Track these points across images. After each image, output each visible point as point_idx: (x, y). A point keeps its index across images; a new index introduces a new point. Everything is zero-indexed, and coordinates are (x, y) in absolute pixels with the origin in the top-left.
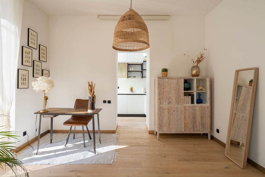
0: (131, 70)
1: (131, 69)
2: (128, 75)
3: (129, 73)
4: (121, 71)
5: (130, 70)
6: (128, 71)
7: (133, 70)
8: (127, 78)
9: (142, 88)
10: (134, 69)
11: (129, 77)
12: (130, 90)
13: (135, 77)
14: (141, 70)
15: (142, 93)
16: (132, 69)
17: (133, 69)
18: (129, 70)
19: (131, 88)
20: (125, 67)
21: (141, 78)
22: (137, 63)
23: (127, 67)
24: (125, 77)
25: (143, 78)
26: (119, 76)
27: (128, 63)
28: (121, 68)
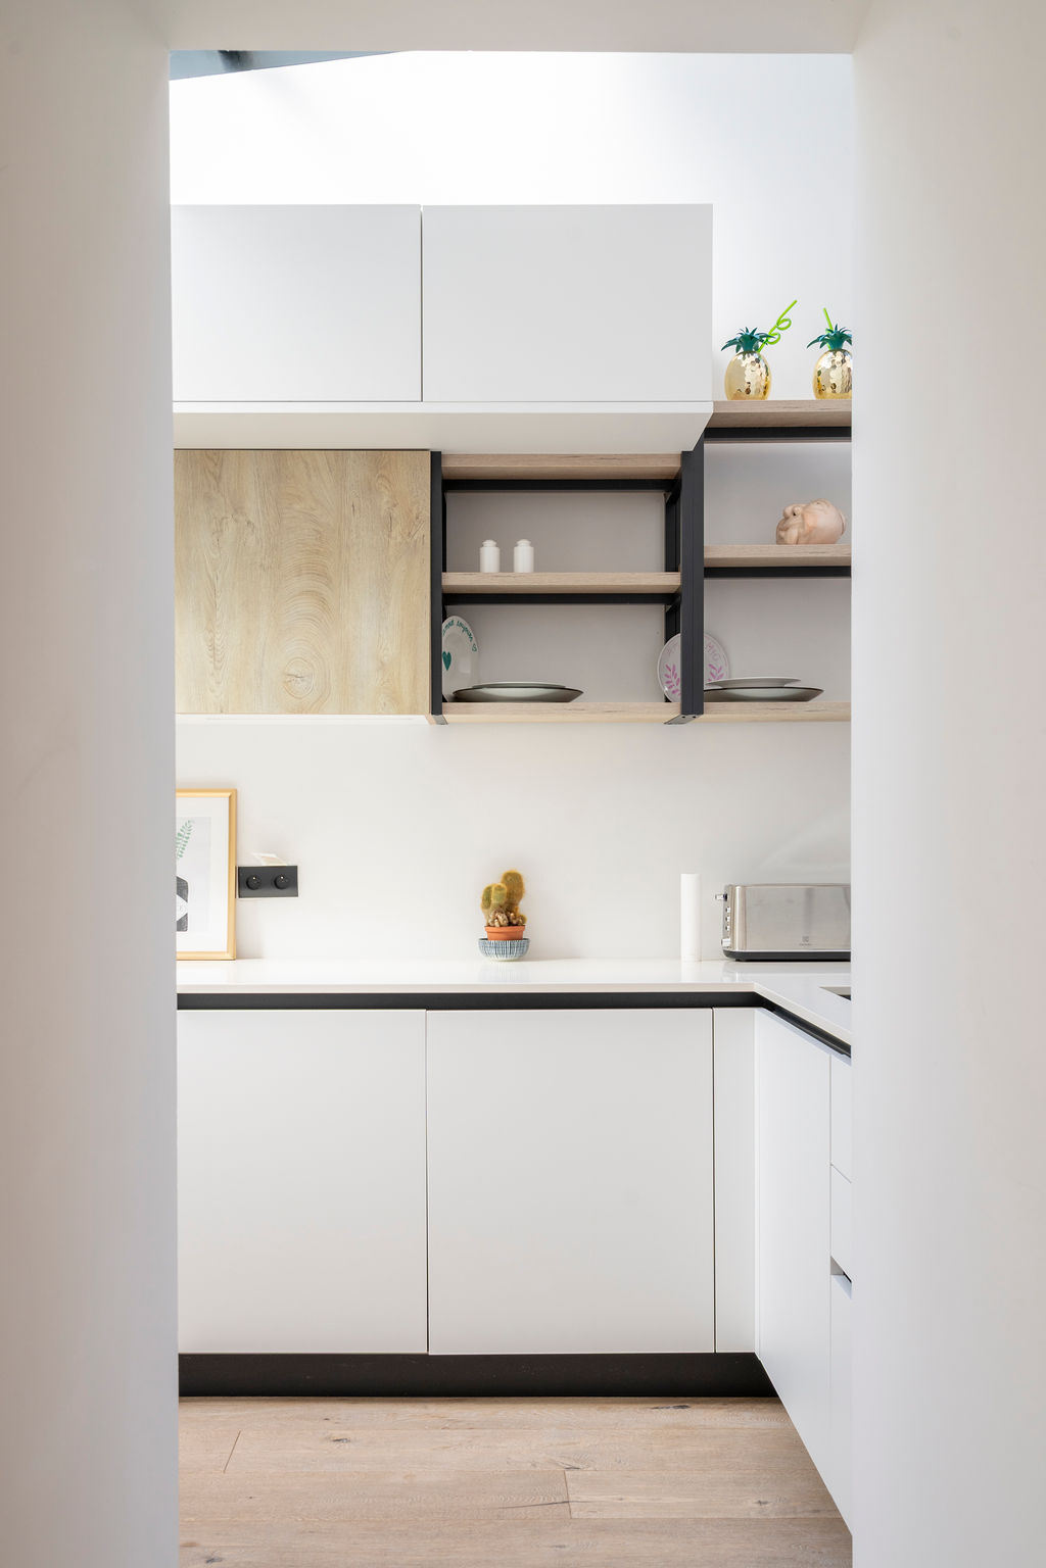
0: (488, 568)
1: (489, 553)
2: (439, 660)
3: (452, 629)
4: (323, 600)
5: (474, 566)
6: (446, 602)
7: (525, 568)
8: (423, 720)
9: (688, 882)
10: (539, 565)
11: (460, 697)
12: (476, 921)
13: (565, 695)
14: (672, 580)
15: (689, 976)
16: (506, 563)
17: (523, 553)
18: (454, 580)
19: (496, 880)
20: (389, 523)
21: (674, 710)
22: (603, 458)
23: (415, 512)
24: (395, 703)
25: (702, 716)
26: (293, 671)
27: (436, 457)
28: (318, 532)
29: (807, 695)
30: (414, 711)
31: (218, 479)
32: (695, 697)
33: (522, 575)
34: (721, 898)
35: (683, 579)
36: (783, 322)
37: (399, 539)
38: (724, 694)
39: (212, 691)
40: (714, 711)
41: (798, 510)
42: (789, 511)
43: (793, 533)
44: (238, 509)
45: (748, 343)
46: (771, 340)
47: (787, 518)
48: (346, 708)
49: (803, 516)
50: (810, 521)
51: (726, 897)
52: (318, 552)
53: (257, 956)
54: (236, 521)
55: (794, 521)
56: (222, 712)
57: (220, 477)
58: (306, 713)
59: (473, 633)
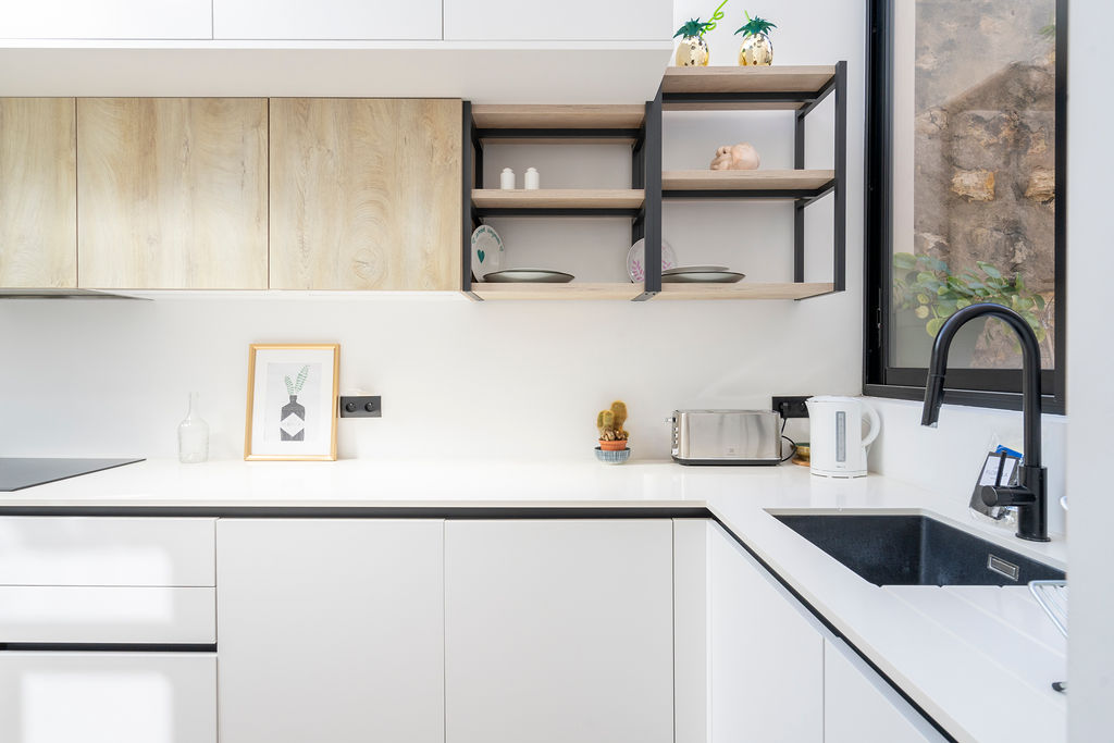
0: (506, 185)
1: (507, 177)
2: (468, 251)
3: (484, 234)
4: (382, 208)
5: (497, 185)
6: (476, 216)
7: (532, 186)
8: (460, 296)
10: (542, 185)
11: (489, 279)
13: (565, 278)
14: (637, 196)
16: (519, 183)
17: (532, 177)
18: (479, 195)
20: (431, 151)
21: (638, 288)
22: (588, 107)
23: (450, 143)
24: (436, 283)
25: (660, 294)
26: (360, 259)
27: (467, 106)
28: (379, 157)
29: (735, 278)
30: (449, 288)
31: (306, 119)
32: (655, 279)
33: (532, 191)
34: (671, 420)
35: (647, 194)
36: (718, 15)
37: (438, 163)
38: (675, 277)
39: (302, 273)
40: (669, 290)
41: (728, 149)
42: (721, 150)
43: (725, 164)
44: (321, 141)
45: (692, 29)
46: (709, 27)
47: (718, 155)
48: (400, 285)
49: (731, 153)
50: (737, 155)
51: (674, 420)
52: (379, 173)
53: (353, 457)
54: (320, 150)
55: (723, 156)
56: (308, 289)
57: (308, 117)
58: (371, 289)
59: (501, 238)
